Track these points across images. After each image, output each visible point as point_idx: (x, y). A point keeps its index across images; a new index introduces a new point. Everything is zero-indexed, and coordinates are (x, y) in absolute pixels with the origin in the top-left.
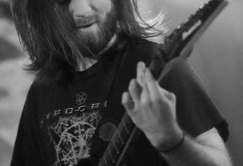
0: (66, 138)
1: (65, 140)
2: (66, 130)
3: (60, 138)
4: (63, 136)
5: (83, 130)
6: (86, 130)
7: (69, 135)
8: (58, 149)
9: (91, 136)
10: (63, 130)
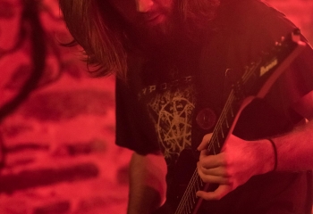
0: (164, 116)
1: (163, 119)
2: (163, 107)
3: (158, 116)
4: (160, 114)
5: (180, 106)
6: (184, 106)
7: (166, 113)
8: (158, 129)
9: (190, 112)
10: (160, 108)
